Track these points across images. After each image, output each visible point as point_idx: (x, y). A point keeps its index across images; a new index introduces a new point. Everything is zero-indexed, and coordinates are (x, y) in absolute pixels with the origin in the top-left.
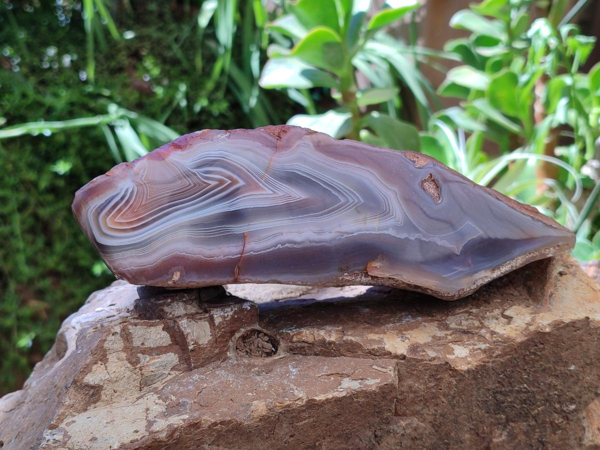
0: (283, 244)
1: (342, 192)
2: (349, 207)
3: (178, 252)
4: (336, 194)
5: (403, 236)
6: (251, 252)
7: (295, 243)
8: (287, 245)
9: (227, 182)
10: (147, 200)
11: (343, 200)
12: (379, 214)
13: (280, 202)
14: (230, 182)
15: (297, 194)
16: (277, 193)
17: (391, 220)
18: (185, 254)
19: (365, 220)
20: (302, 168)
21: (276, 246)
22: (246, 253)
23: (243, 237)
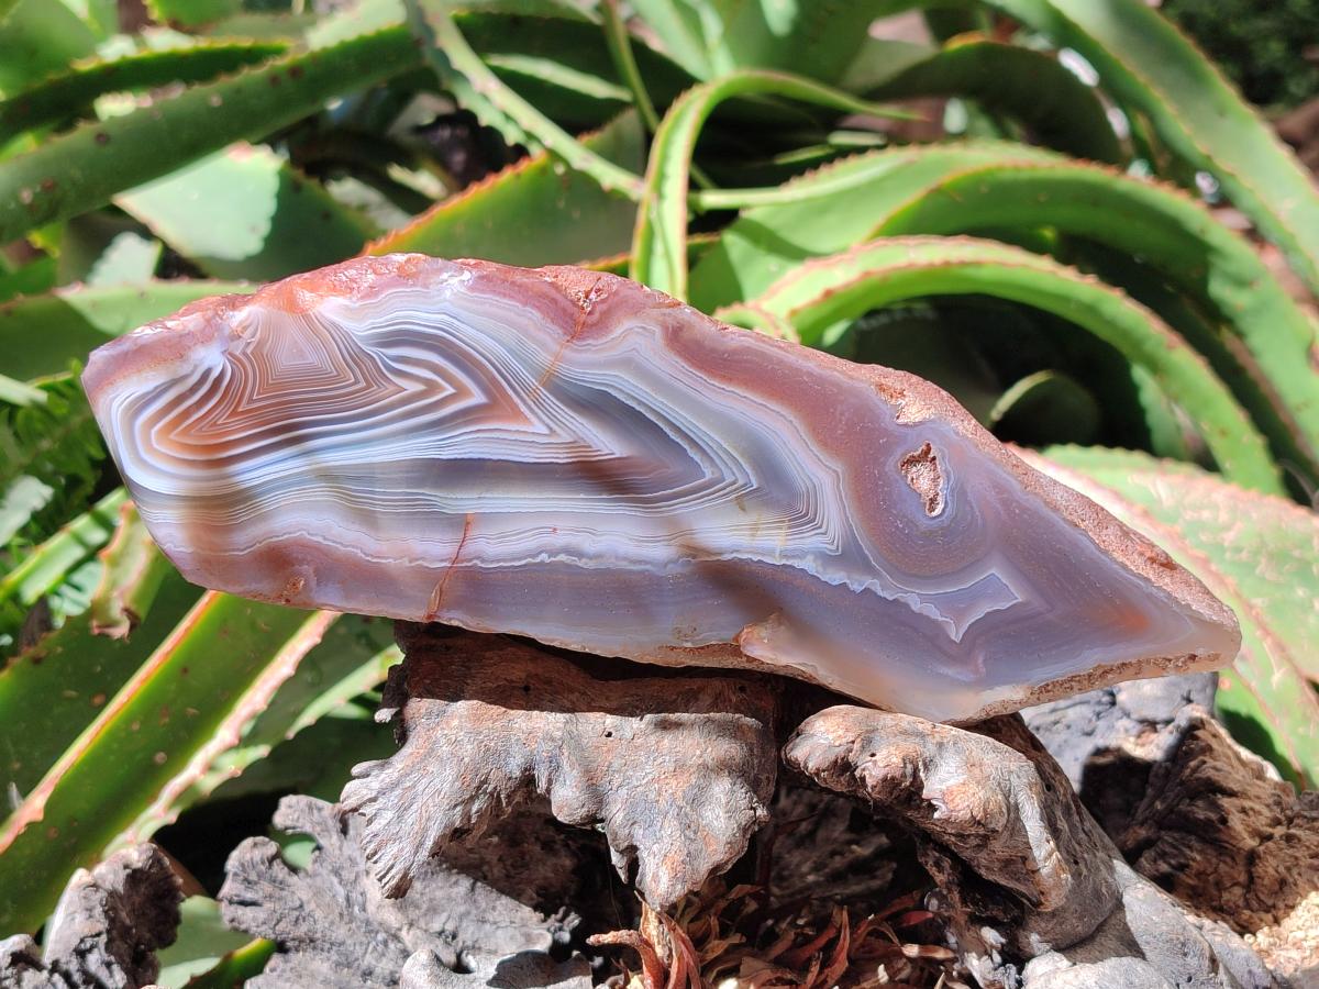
0: (552, 553)
1: (712, 455)
2: (721, 493)
3: (304, 532)
4: (697, 457)
5: (835, 577)
6: (475, 561)
7: (580, 555)
8: (562, 557)
9: (444, 389)
10: (251, 400)
11: (709, 473)
12: (790, 521)
13: (562, 457)
14: (450, 390)
15: (607, 444)
16: (559, 435)
17: (815, 538)
18: (320, 539)
19: (755, 528)
20: (628, 387)
21: (534, 556)
22: (462, 561)
23: (463, 524)
